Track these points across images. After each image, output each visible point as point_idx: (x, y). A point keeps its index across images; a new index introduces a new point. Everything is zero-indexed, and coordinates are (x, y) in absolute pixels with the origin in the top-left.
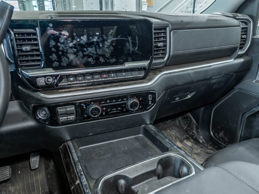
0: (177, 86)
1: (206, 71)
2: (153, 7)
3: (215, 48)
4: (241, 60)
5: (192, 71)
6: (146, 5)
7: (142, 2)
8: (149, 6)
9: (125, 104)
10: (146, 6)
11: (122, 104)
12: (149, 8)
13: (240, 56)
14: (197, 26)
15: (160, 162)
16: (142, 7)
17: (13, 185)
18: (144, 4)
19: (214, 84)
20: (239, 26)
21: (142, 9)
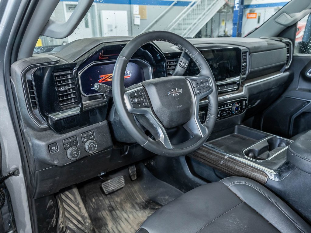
0: (254, 94)
1: (269, 83)
2: (146, 20)
3: (273, 65)
4: (287, 73)
5: (262, 83)
6: (139, 17)
7: (134, 15)
8: (142, 18)
9: (231, 108)
10: (139, 19)
11: (229, 108)
12: (142, 21)
13: (286, 71)
14: (263, 49)
15: (268, 141)
16: (134, 20)
17: (118, 196)
18: (137, 17)
19: (272, 92)
20: (286, 47)
21: (134, 22)
